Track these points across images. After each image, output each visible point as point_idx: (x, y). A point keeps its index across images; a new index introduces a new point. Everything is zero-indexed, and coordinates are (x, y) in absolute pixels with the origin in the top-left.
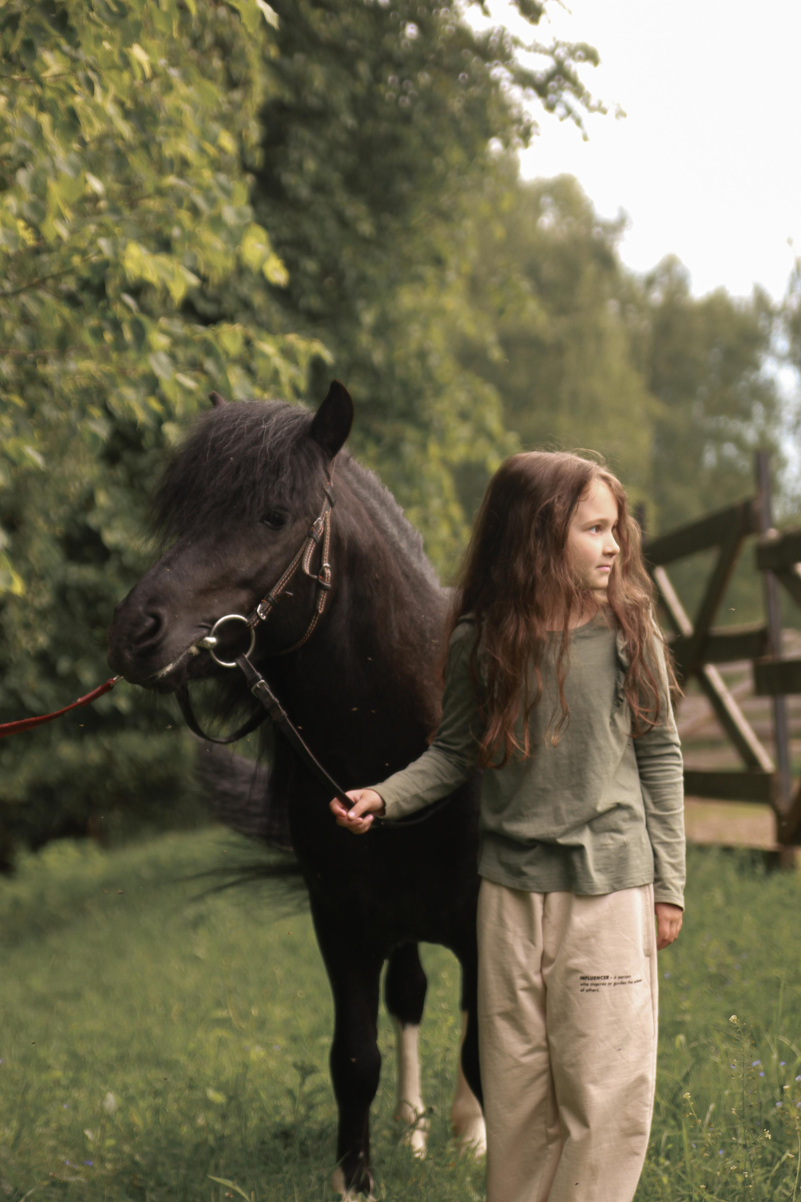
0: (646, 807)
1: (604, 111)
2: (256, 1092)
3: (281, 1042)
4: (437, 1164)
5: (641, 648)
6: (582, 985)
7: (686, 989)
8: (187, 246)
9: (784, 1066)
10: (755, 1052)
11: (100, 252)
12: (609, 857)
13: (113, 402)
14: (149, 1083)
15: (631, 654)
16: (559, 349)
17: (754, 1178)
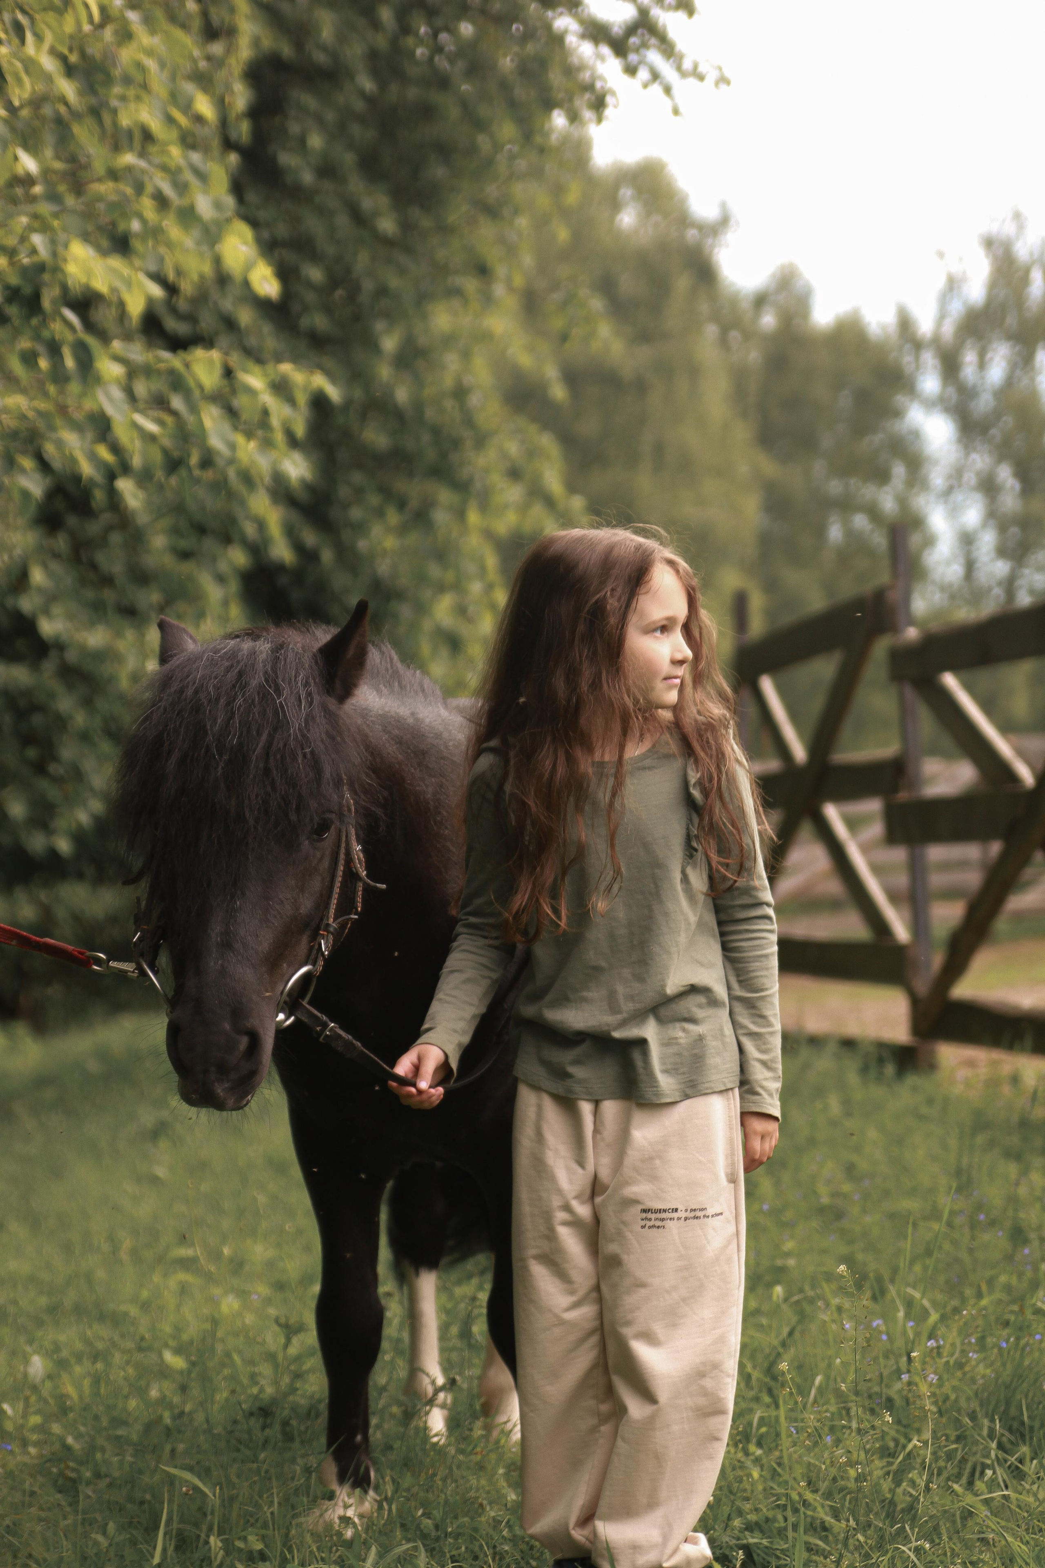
0: (729, 988)
1: (701, 78)
2: (228, 1355)
3: (262, 1289)
4: (462, 1451)
5: (719, 780)
6: (642, 1220)
7: (790, 1225)
8: (150, 243)
9: (911, 1327)
10: (876, 1308)
11: (34, 251)
12: (679, 1054)
13: (50, 449)
14: (88, 1343)
15: (705, 789)
16: (641, 387)
17: (870, 1473)
